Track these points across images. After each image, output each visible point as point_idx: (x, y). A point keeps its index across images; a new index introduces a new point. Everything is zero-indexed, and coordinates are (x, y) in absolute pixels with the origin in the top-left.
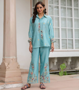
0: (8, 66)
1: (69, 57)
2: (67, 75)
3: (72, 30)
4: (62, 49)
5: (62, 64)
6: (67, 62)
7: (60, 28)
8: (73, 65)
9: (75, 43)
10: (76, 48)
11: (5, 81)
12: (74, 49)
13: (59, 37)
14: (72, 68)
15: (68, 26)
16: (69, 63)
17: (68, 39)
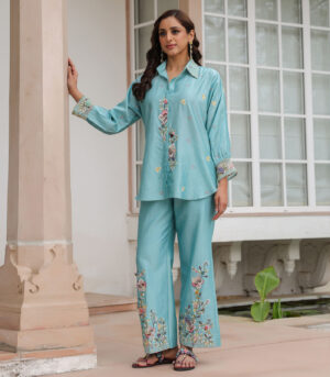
0: (30, 280)
1: (291, 240)
2: (284, 317)
3: (303, 122)
4: (263, 205)
5: (262, 269)
6: (281, 261)
7: (255, 114)
8: (308, 276)
9: (317, 178)
10: (318, 203)
11: (19, 346)
12: (312, 207)
13: (249, 154)
14: (302, 288)
15: (285, 108)
16: (291, 268)
17: (287, 164)
